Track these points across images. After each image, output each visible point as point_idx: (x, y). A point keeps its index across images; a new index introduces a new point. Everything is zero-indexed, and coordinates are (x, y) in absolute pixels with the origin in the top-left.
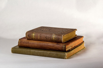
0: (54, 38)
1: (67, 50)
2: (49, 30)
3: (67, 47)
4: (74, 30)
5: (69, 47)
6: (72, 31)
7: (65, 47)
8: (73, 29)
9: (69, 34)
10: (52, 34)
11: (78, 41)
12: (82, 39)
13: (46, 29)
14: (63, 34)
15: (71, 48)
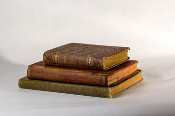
0: (89, 63)
1: (109, 84)
2: (83, 49)
3: (109, 78)
4: (125, 49)
5: (113, 79)
6: (122, 51)
7: (106, 80)
8: (123, 48)
9: (116, 56)
10: (86, 56)
11: (128, 68)
12: (135, 65)
13: (78, 48)
14: (105, 55)
15: (116, 80)
